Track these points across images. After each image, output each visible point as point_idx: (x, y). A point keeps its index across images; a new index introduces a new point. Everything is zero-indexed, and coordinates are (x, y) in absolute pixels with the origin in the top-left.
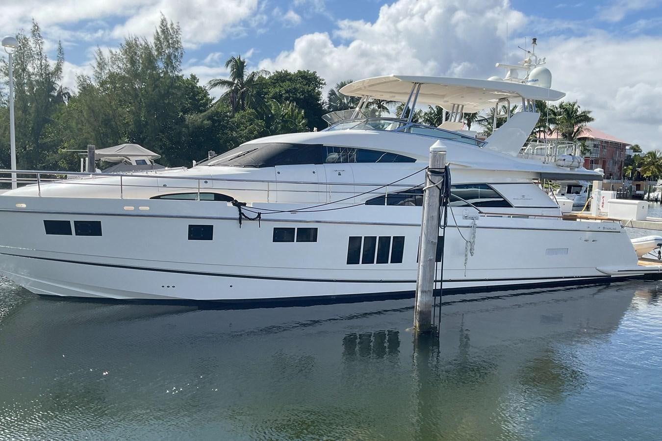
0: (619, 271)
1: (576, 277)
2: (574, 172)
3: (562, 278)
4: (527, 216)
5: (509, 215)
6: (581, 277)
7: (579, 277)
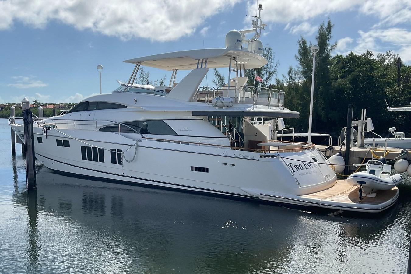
0: (261, 195)
1: (222, 192)
2: (223, 110)
3: (209, 190)
4: (187, 143)
5: (175, 142)
6: (227, 193)
7: (225, 193)
